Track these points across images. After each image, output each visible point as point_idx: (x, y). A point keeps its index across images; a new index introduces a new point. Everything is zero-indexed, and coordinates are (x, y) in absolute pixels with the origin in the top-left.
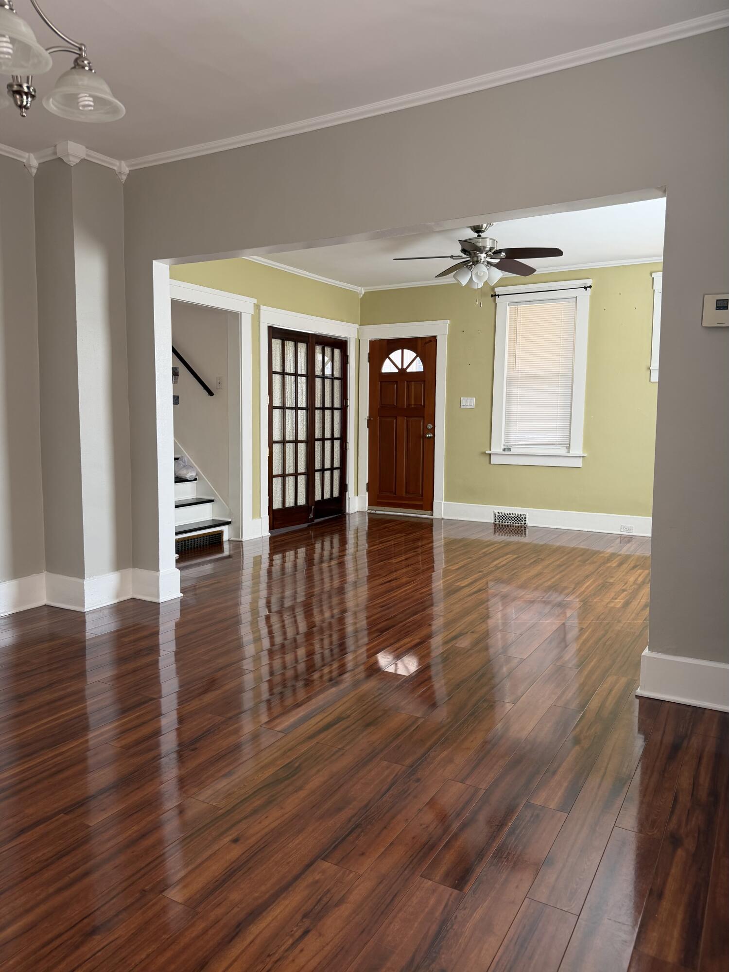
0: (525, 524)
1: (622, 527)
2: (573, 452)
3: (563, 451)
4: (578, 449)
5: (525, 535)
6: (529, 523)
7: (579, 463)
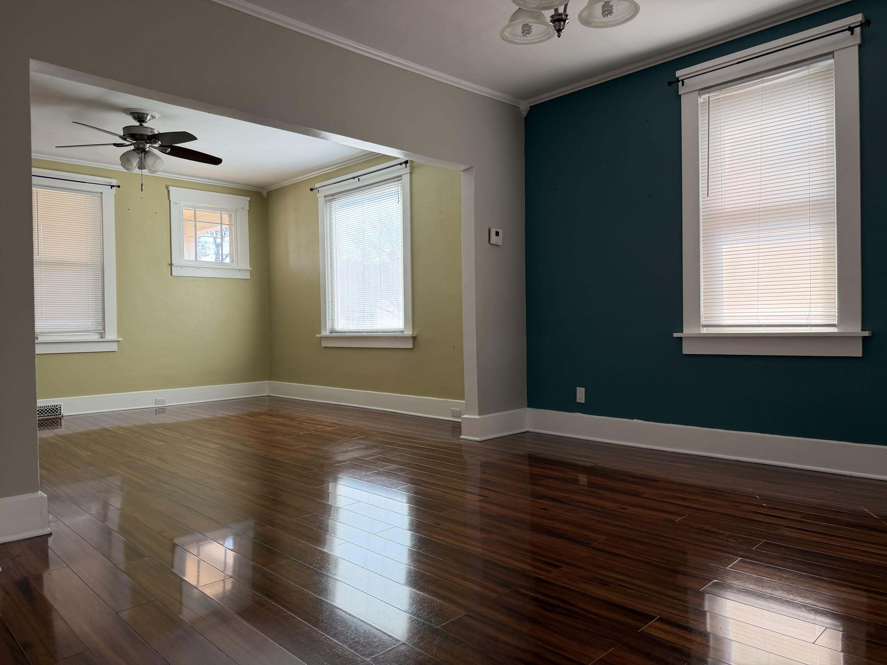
0: (60, 415)
1: (157, 401)
2: (108, 337)
3: (96, 337)
4: (112, 334)
5: (61, 426)
6: (64, 412)
7: (114, 347)
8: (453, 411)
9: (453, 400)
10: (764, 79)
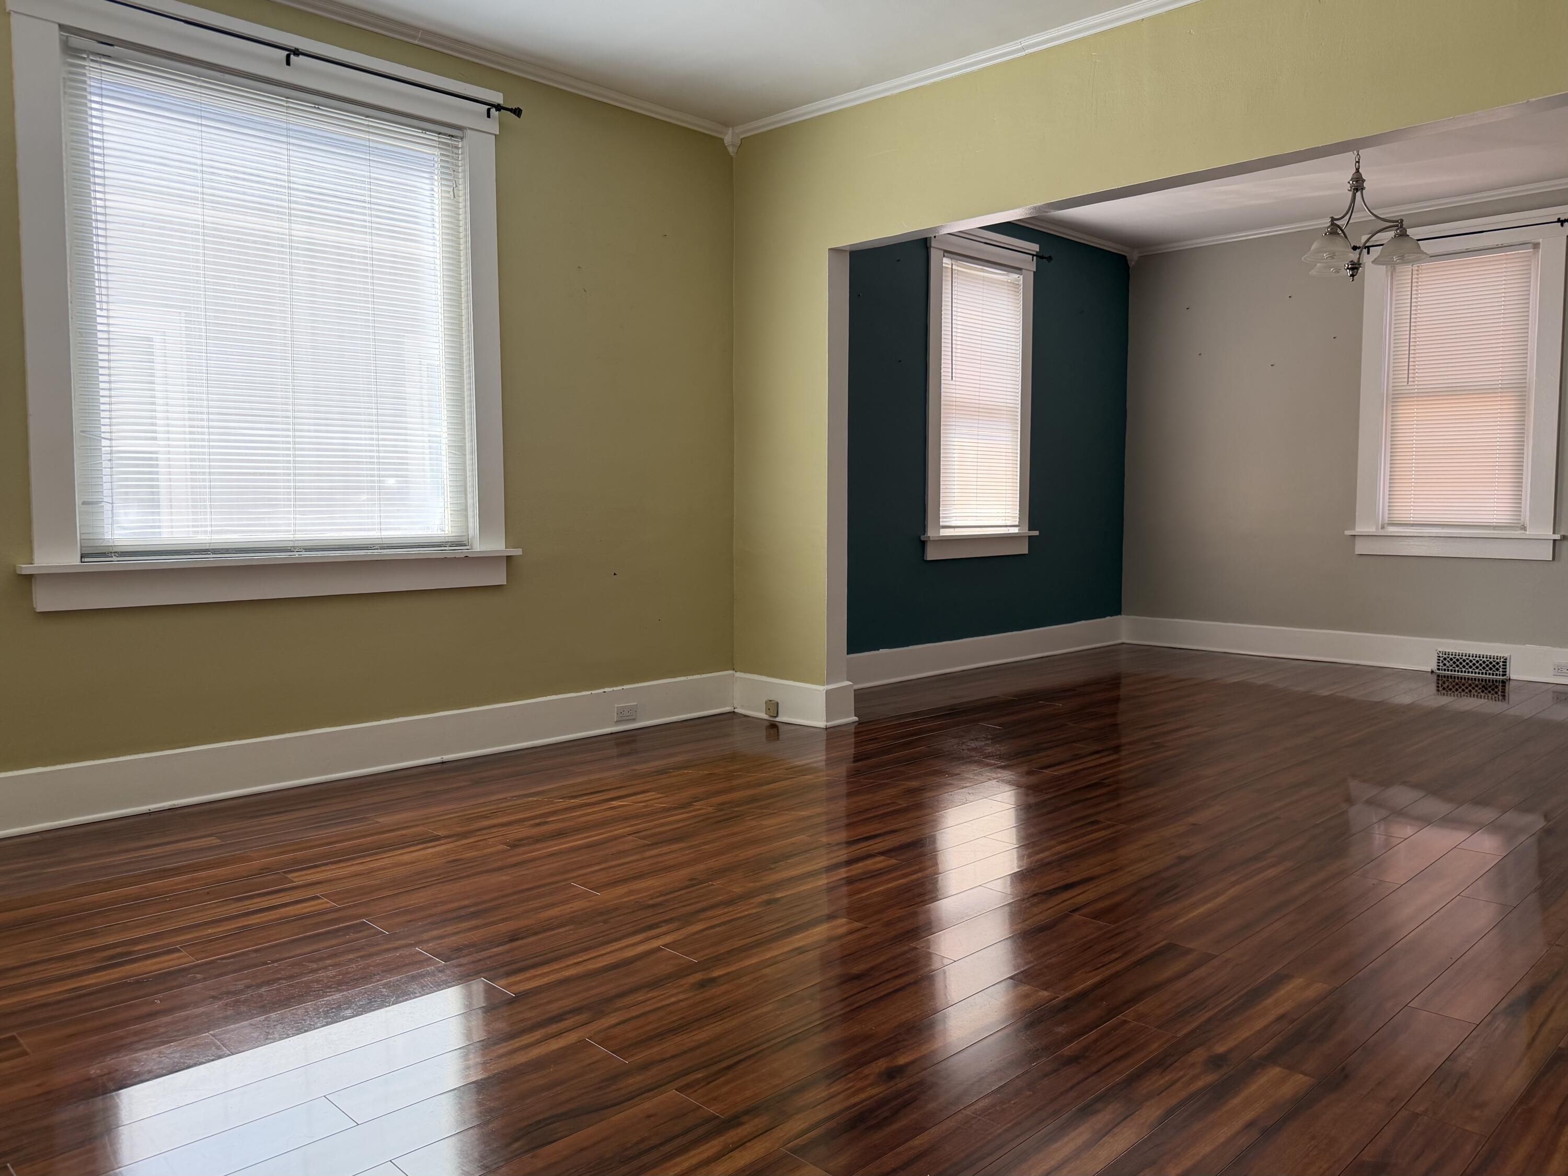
8: (621, 711)
9: (620, 688)
10: (984, 268)
